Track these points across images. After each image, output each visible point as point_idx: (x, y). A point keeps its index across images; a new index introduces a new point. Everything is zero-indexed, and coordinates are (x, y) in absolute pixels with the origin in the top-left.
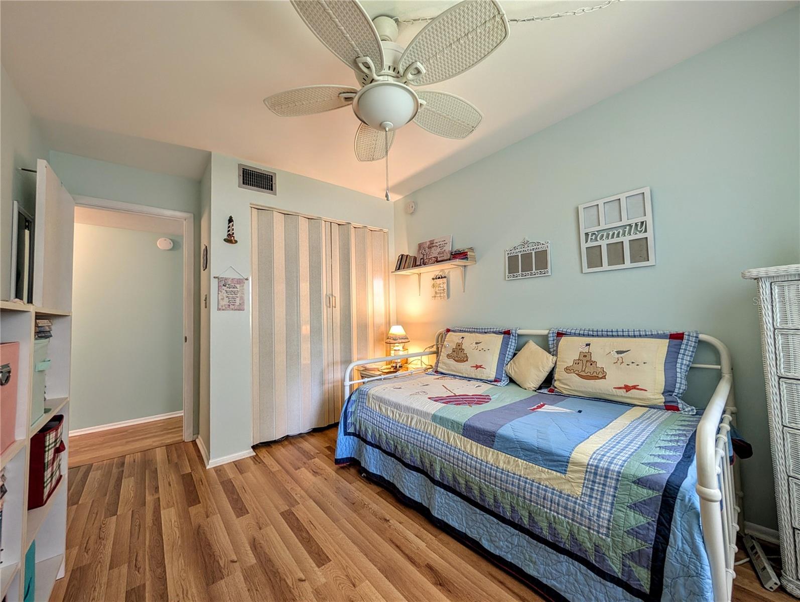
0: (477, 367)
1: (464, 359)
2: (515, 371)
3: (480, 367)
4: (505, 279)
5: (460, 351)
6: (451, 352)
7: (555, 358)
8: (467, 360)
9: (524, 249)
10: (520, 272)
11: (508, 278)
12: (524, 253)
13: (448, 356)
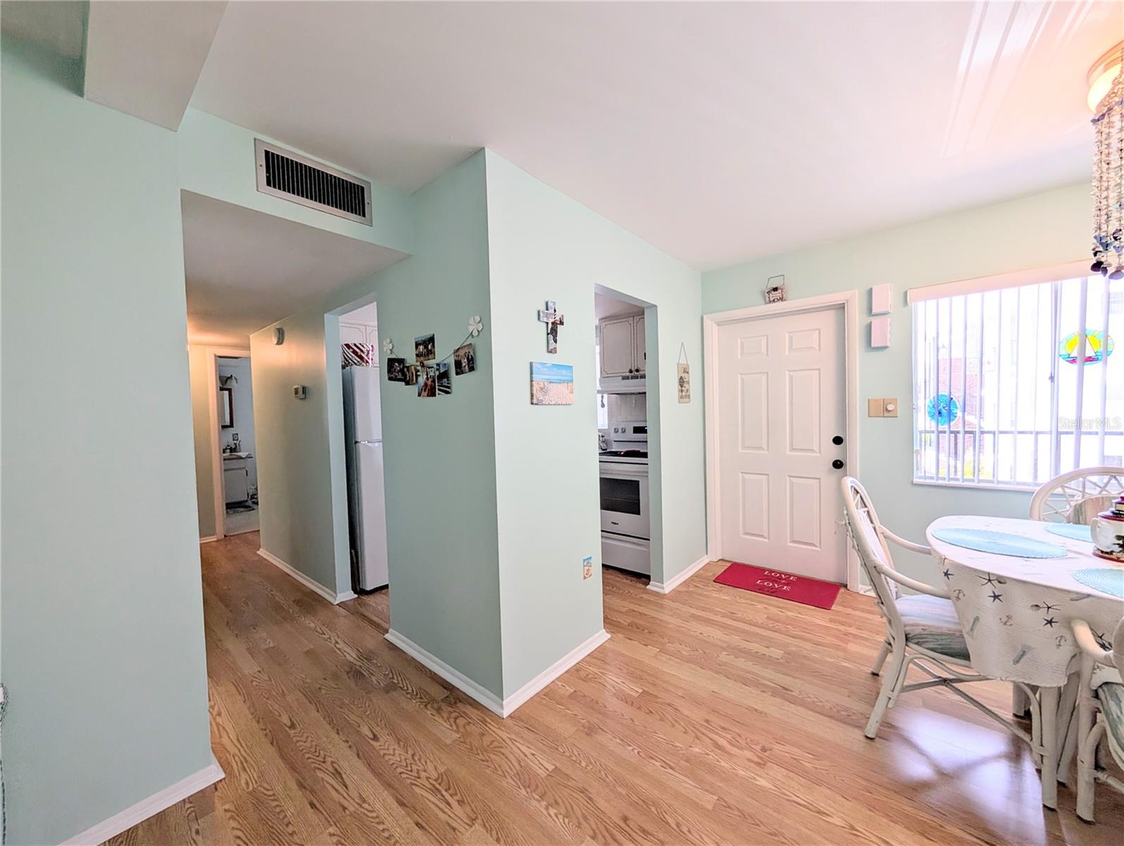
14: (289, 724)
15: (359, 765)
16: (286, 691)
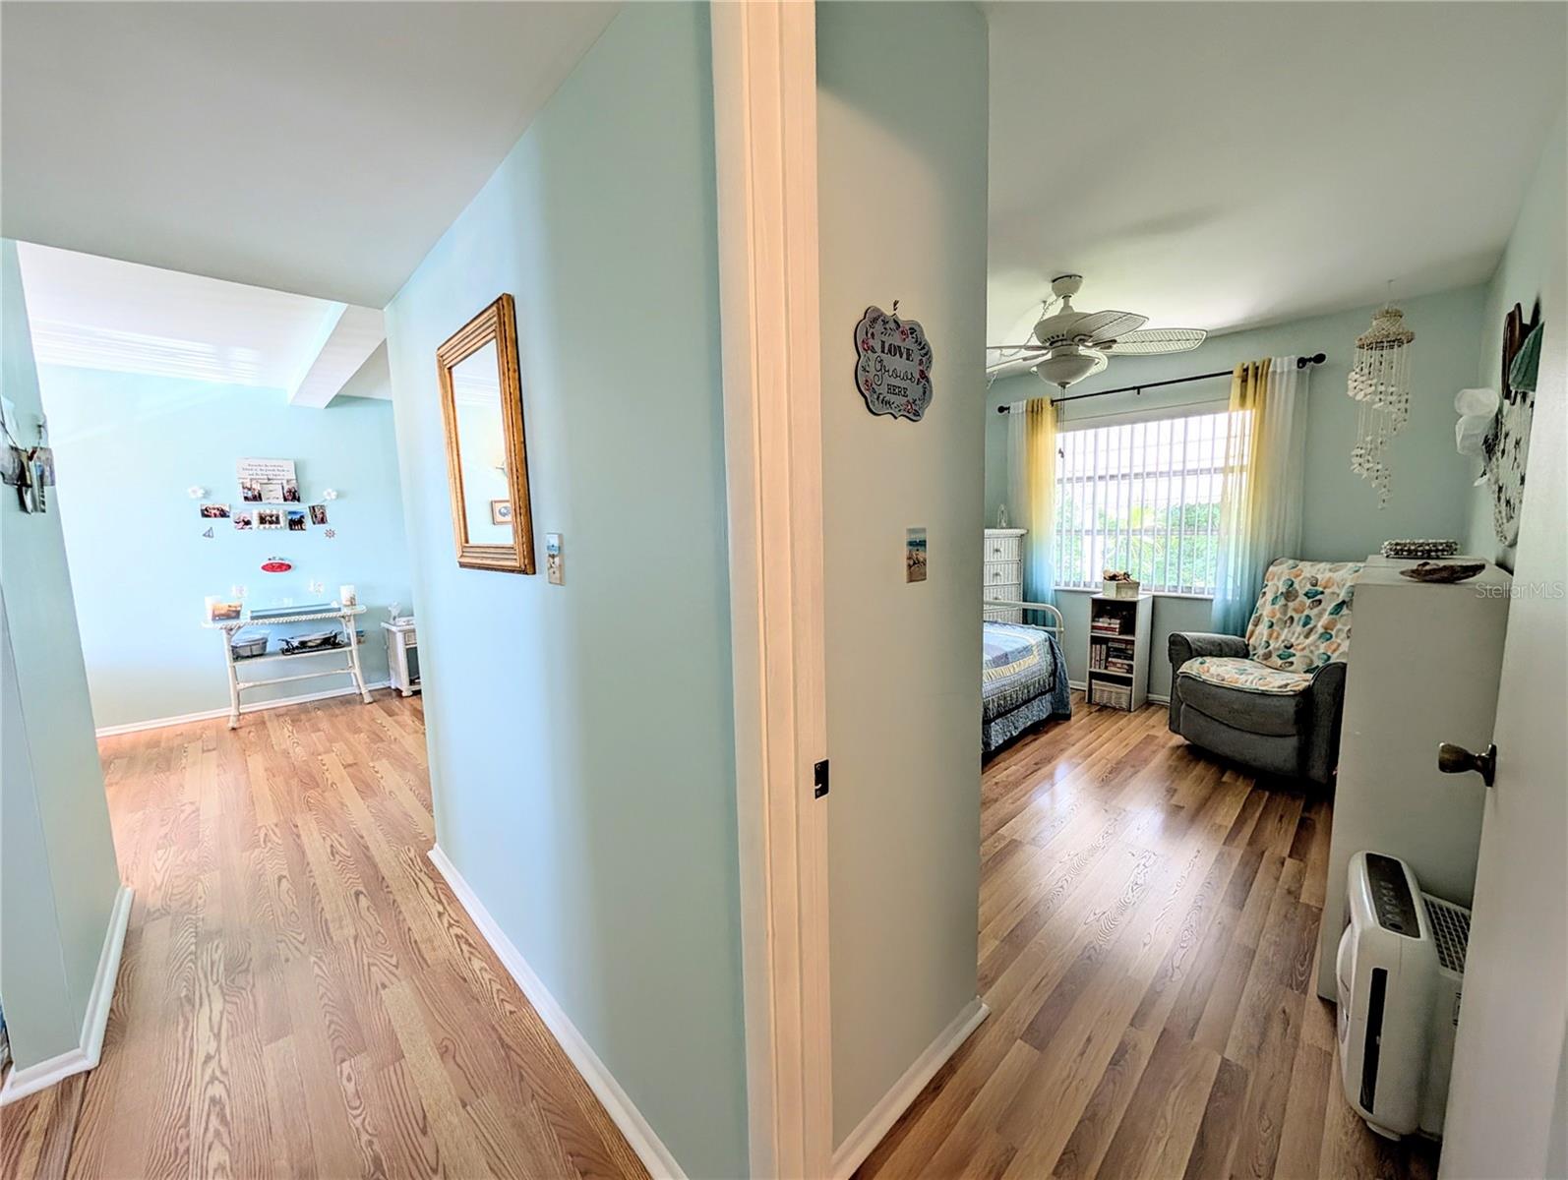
14: (361, 897)
15: (311, 857)
16: (352, 941)
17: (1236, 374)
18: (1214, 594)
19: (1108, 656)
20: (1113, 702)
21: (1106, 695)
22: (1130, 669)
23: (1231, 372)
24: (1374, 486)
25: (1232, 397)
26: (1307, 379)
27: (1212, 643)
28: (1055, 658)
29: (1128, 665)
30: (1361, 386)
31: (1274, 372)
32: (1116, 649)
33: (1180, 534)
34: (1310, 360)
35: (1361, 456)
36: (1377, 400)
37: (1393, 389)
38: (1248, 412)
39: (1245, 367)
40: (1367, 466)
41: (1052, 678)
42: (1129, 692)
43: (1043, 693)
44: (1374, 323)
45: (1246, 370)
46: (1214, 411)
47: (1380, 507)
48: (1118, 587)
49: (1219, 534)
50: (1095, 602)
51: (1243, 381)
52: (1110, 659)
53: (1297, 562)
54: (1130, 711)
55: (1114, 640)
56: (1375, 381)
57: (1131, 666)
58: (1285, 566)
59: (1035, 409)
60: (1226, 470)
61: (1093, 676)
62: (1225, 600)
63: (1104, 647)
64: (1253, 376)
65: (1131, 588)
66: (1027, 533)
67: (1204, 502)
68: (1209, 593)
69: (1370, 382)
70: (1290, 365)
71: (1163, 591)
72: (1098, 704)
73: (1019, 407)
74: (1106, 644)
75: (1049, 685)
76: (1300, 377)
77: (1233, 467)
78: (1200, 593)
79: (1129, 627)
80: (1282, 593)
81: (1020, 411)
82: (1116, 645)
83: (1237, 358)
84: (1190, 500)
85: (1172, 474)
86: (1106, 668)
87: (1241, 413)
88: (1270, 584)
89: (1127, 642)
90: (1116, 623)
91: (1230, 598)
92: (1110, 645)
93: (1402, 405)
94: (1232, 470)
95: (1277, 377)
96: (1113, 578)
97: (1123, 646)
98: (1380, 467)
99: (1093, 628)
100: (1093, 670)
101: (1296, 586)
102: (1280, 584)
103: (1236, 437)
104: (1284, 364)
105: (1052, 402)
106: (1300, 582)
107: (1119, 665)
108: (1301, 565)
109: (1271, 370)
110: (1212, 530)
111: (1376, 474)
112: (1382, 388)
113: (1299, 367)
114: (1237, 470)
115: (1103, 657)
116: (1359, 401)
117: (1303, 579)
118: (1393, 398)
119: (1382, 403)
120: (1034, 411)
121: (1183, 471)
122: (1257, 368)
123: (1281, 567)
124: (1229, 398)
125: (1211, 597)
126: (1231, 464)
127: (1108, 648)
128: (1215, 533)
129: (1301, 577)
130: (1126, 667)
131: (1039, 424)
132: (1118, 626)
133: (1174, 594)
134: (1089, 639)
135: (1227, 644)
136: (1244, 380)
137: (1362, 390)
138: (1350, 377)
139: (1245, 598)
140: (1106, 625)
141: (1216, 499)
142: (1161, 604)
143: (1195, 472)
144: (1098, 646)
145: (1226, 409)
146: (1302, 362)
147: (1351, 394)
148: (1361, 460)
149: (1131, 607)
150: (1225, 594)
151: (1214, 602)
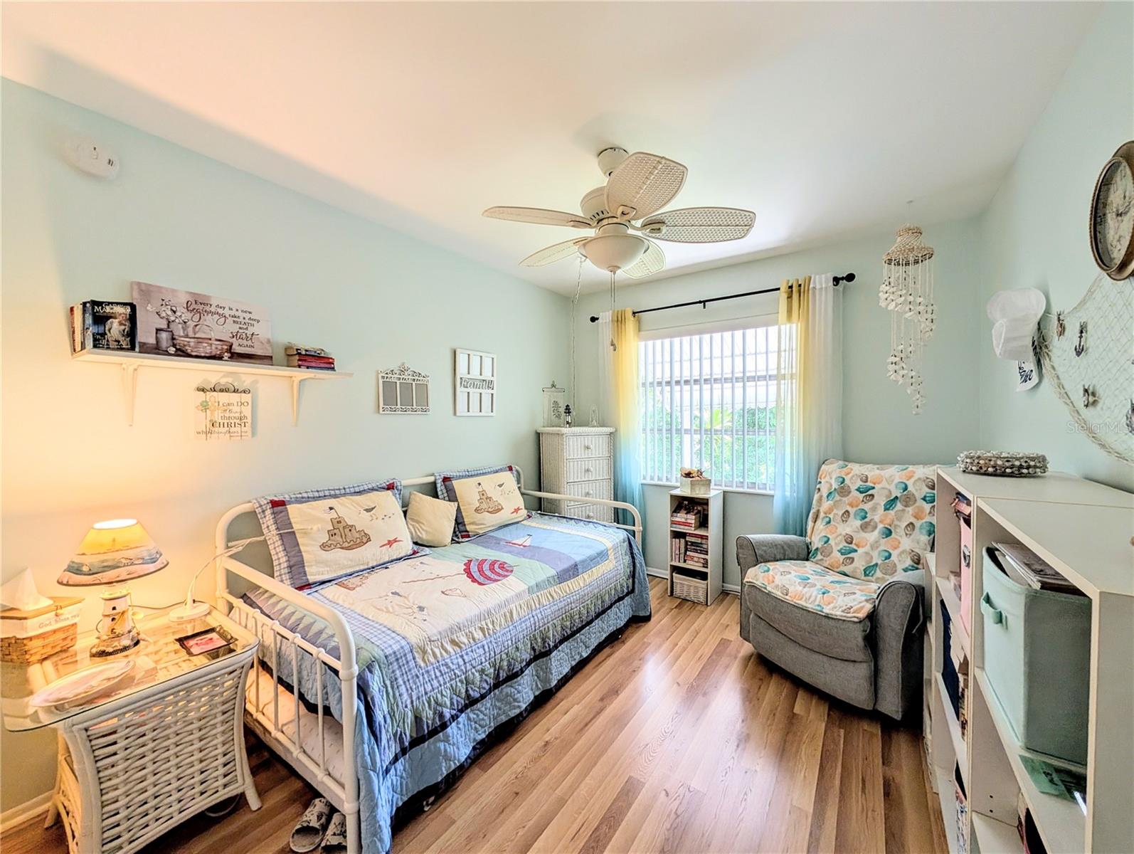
0: (390, 543)
1: (365, 539)
2: (426, 532)
3: (395, 541)
4: (379, 412)
5: (347, 530)
6: (328, 539)
7: (456, 504)
8: (369, 540)
9: (403, 376)
10: (399, 406)
11: (384, 411)
12: (404, 381)
13: (324, 547)
17: (782, 289)
18: (774, 490)
19: (686, 550)
20: (692, 595)
21: (685, 588)
22: (705, 565)
23: (778, 289)
24: (909, 392)
25: (780, 311)
26: (841, 294)
27: (774, 545)
28: (633, 558)
29: (704, 559)
30: (891, 297)
31: (814, 288)
32: (693, 544)
33: (743, 434)
34: (843, 279)
35: (895, 363)
36: (907, 309)
37: (921, 299)
38: (794, 325)
39: (790, 285)
40: (902, 372)
41: (631, 580)
42: (705, 586)
43: (620, 599)
44: (899, 239)
45: (791, 287)
46: (767, 324)
47: (914, 413)
48: (692, 484)
49: (776, 435)
50: (673, 497)
51: (788, 298)
52: (688, 553)
53: (846, 463)
54: (707, 604)
55: (691, 535)
56: (904, 292)
57: (706, 560)
58: (836, 465)
59: (620, 319)
60: (778, 377)
61: (676, 569)
62: (784, 497)
63: (682, 541)
64: (796, 291)
65: (703, 485)
66: (616, 431)
67: (762, 406)
68: (770, 489)
69: (900, 293)
70: (827, 282)
71: (732, 486)
72: (679, 598)
73: (606, 317)
74: (685, 538)
75: (628, 587)
76: (836, 293)
77: (784, 375)
78: (763, 489)
79: (703, 522)
80: (835, 489)
81: (608, 321)
82: (693, 540)
83: (781, 276)
84: (750, 405)
85: (734, 380)
86: (685, 561)
87: (788, 326)
88: (823, 481)
89: (702, 537)
90: (692, 519)
91: (788, 494)
92: (688, 538)
93: (929, 316)
94: (784, 377)
95: (817, 292)
96: (688, 475)
97: (699, 541)
98: (913, 373)
99: (673, 523)
100: (674, 563)
101: (847, 481)
102: (833, 481)
103: (785, 351)
104: (822, 281)
105: (634, 313)
106: (851, 478)
107: (696, 560)
108: (850, 465)
109: (811, 286)
110: (770, 431)
111: (911, 381)
112: (911, 298)
113: (834, 285)
114: (788, 377)
115: (683, 550)
116: (891, 310)
117: (853, 476)
118: (921, 308)
119: (912, 313)
120: (619, 320)
121: (743, 378)
122: (800, 285)
123: (832, 466)
124: (778, 313)
125: (771, 492)
126: (783, 372)
127: (686, 542)
128: (772, 434)
129: (850, 475)
130: (702, 561)
131: (623, 333)
132: (693, 522)
133: (741, 490)
134: (669, 532)
135: (789, 546)
136: (790, 297)
137: (893, 300)
138: (881, 289)
139: (801, 494)
140: (683, 520)
141: (772, 405)
142: (730, 498)
143: (753, 379)
144: (677, 540)
145: (776, 322)
146: (836, 280)
147: (883, 304)
148: (897, 367)
149: (705, 503)
150: (784, 491)
151: (775, 498)
